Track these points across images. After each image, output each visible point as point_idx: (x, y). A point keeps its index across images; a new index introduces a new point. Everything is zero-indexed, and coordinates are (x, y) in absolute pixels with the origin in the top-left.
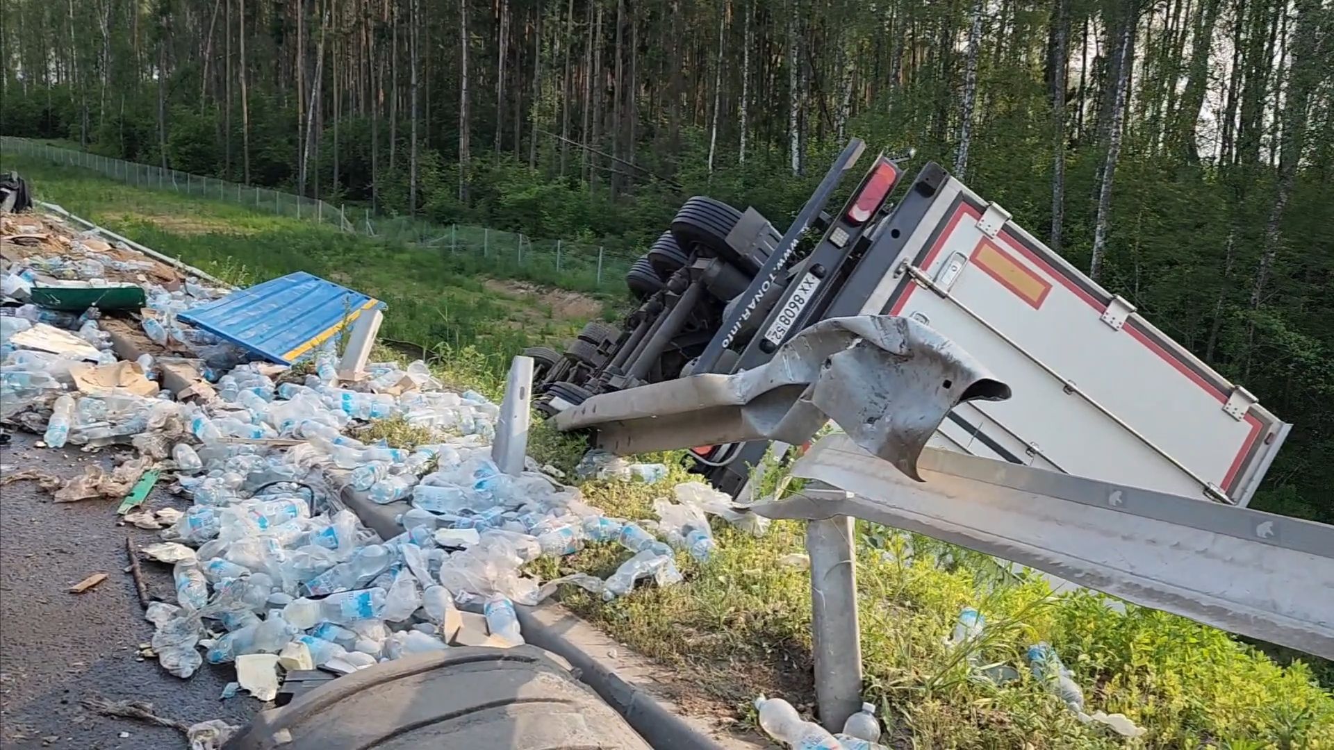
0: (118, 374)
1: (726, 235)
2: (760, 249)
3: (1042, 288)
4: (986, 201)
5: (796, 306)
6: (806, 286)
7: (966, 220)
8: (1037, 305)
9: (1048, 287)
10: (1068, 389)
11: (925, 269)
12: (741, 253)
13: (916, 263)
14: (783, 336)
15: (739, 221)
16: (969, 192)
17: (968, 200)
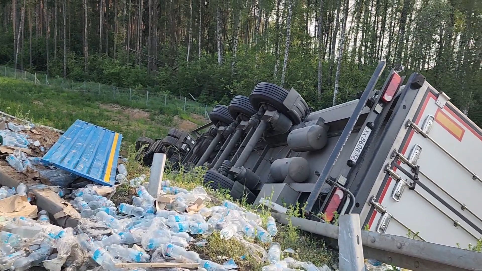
0: (13, 204)
1: (283, 101)
2: (297, 107)
3: (461, 131)
4: (439, 91)
5: (362, 143)
6: (366, 133)
7: (431, 101)
8: (460, 139)
9: (464, 131)
10: (474, 178)
11: (417, 124)
12: (289, 109)
13: (414, 120)
14: (357, 158)
15: (288, 95)
16: (431, 87)
17: (431, 91)
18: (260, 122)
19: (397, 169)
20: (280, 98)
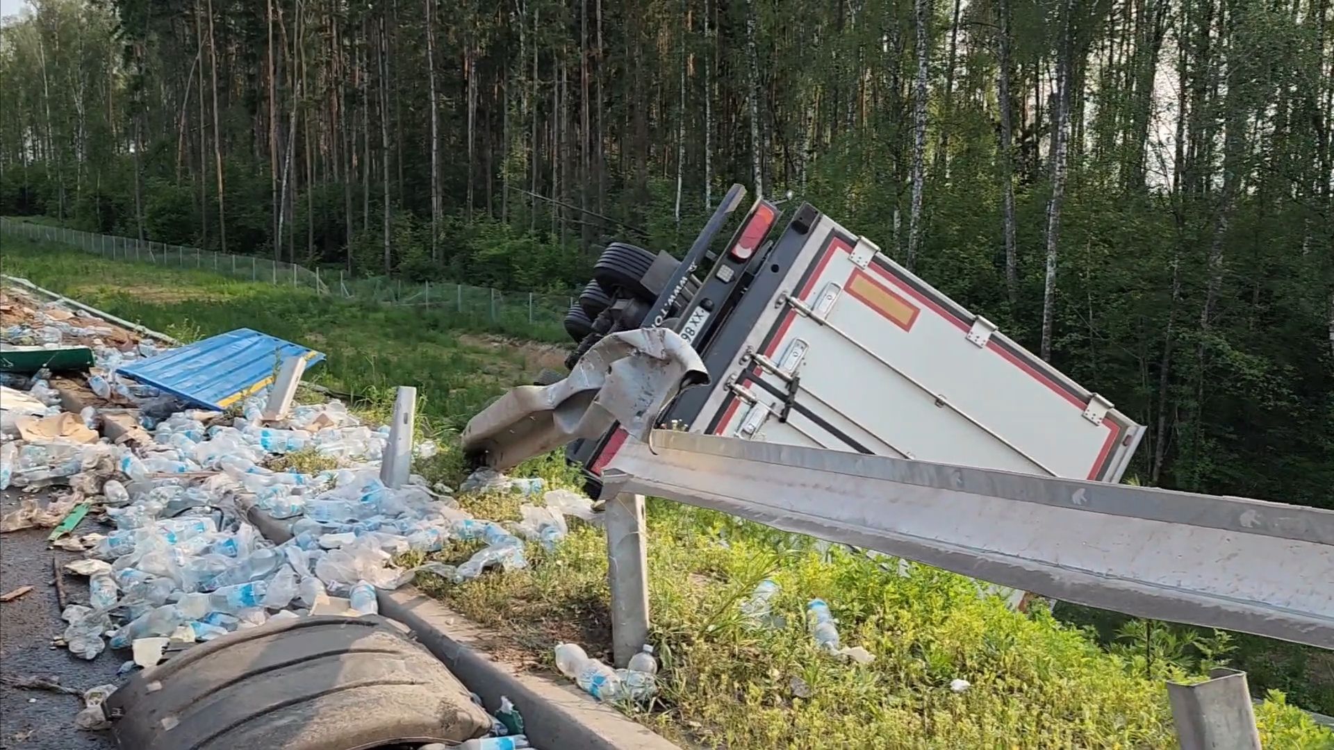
0: (60, 424)
1: (642, 277)
3: (911, 312)
4: (857, 235)
5: (687, 337)
6: (697, 319)
7: (839, 253)
8: (907, 328)
9: (917, 311)
10: (939, 402)
11: (803, 299)
12: (655, 293)
13: (795, 293)
15: (653, 264)
16: (839, 228)
17: (839, 236)
18: (612, 323)
19: (754, 385)
20: (637, 271)
